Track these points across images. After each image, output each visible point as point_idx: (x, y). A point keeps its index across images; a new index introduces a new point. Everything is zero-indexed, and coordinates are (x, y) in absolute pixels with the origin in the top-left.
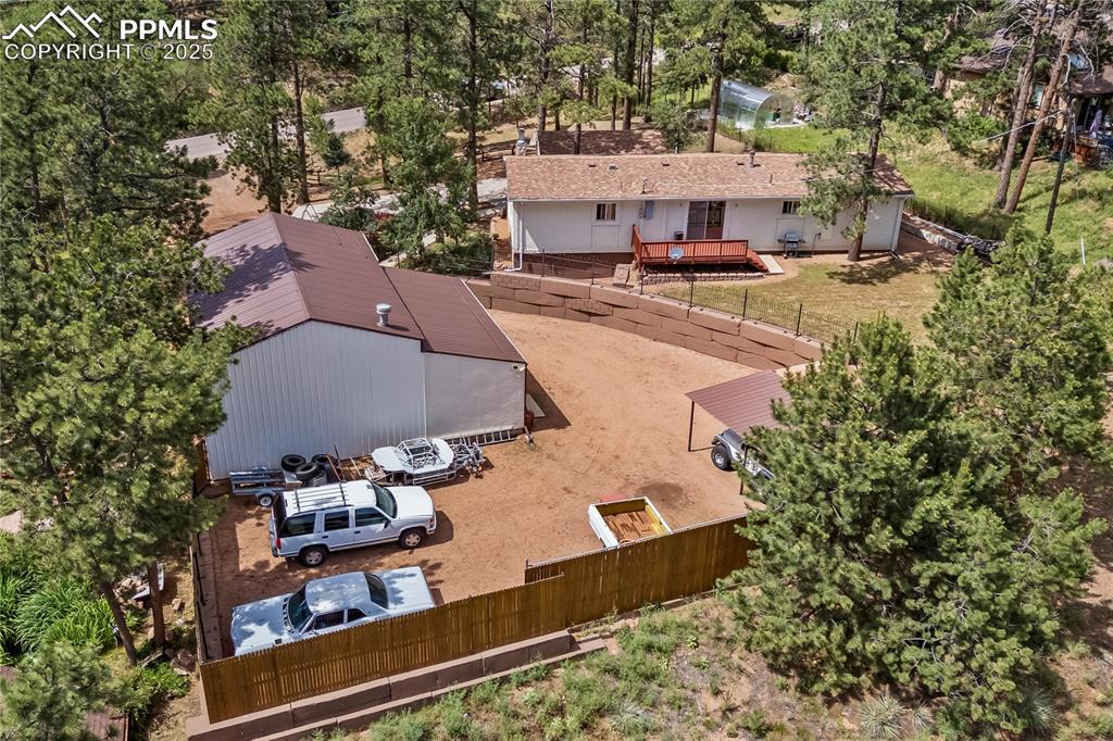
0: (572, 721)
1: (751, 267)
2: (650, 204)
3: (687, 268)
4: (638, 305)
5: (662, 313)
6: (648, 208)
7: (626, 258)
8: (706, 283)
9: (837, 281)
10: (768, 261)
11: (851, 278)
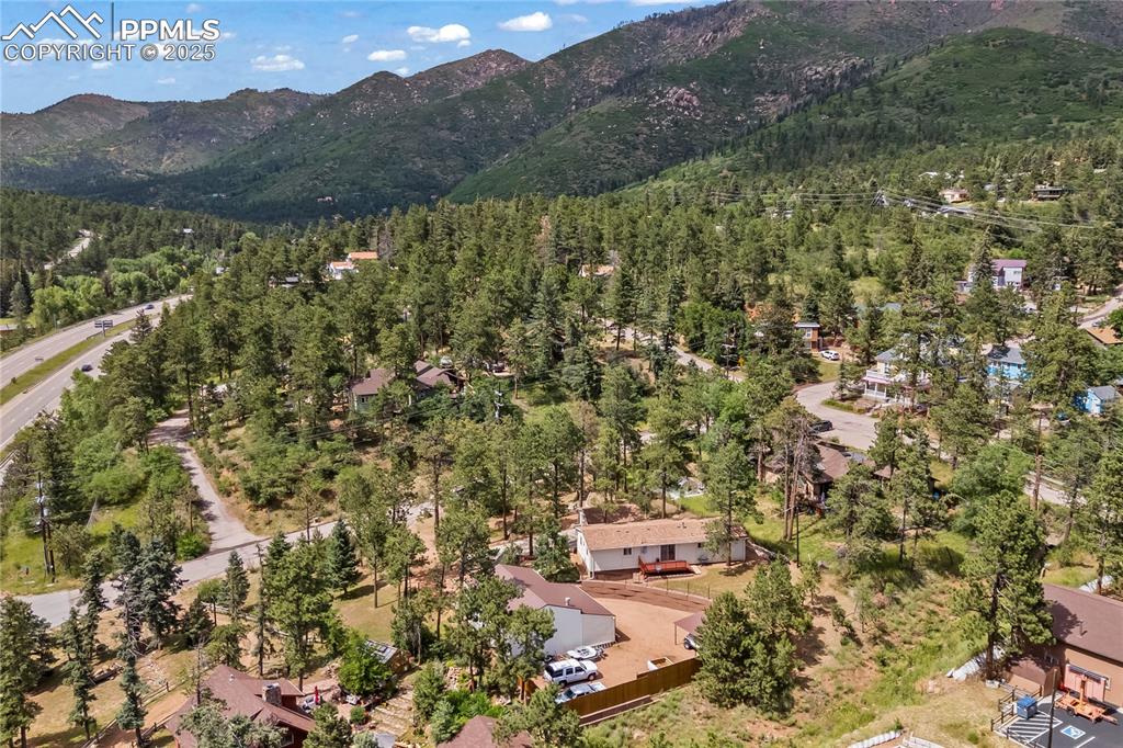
0: (655, 720)
1: (688, 571)
2: (645, 547)
3: (663, 574)
4: (646, 590)
5: (656, 594)
6: (644, 549)
7: (638, 570)
8: (672, 579)
9: (722, 576)
10: (694, 568)
11: (728, 574)
